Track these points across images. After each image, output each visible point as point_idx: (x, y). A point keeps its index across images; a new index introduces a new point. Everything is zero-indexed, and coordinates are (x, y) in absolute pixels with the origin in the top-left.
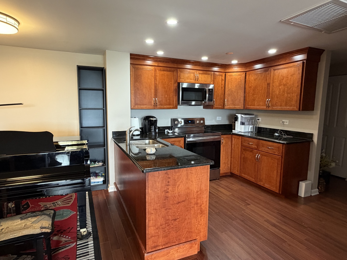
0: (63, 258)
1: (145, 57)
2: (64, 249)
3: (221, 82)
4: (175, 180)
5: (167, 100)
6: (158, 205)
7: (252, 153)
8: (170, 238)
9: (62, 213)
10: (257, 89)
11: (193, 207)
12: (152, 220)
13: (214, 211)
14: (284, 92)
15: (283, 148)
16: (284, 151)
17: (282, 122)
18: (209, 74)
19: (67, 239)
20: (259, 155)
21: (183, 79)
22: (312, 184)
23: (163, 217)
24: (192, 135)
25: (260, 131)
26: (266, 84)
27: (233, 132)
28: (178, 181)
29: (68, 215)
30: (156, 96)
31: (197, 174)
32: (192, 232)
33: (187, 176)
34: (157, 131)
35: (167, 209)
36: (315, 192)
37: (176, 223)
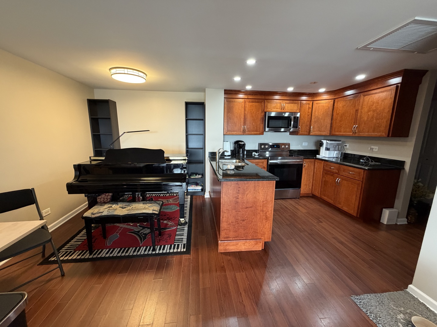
0: (168, 234)
1: (237, 92)
2: (169, 229)
3: (307, 110)
4: (245, 190)
5: (254, 128)
6: (230, 207)
7: (333, 177)
8: (239, 233)
9: (171, 207)
10: (345, 116)
11: (259, 213)
12: (225, 217)
13: (286, 223)
14: (372, 118)
15: (364, 174)
16: (365, 177)
17: (371, 149)
18: (295, 103)
19: (172, 224)
20: (340, 179)
21: (269, 109)
22: (398, 213)
23: (233, 217)
24: (280, 158)
25: (346, 157)
26: (355, 110)
27: (317, 157)
28: (247, 191)
29: (175, 209)
30: (245, 124)
31: (263, 188)
32: (258, 233)
33: (255, 188)
34: (245, 153)
35: (237, 211)
36: (403, 221)
37: (244, 223)
